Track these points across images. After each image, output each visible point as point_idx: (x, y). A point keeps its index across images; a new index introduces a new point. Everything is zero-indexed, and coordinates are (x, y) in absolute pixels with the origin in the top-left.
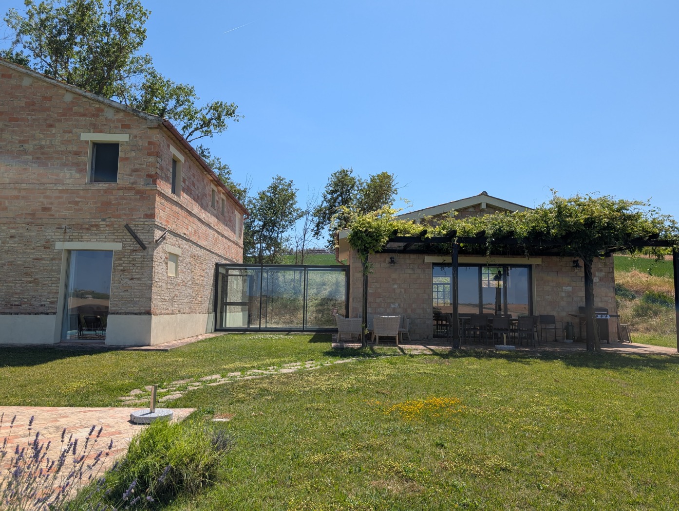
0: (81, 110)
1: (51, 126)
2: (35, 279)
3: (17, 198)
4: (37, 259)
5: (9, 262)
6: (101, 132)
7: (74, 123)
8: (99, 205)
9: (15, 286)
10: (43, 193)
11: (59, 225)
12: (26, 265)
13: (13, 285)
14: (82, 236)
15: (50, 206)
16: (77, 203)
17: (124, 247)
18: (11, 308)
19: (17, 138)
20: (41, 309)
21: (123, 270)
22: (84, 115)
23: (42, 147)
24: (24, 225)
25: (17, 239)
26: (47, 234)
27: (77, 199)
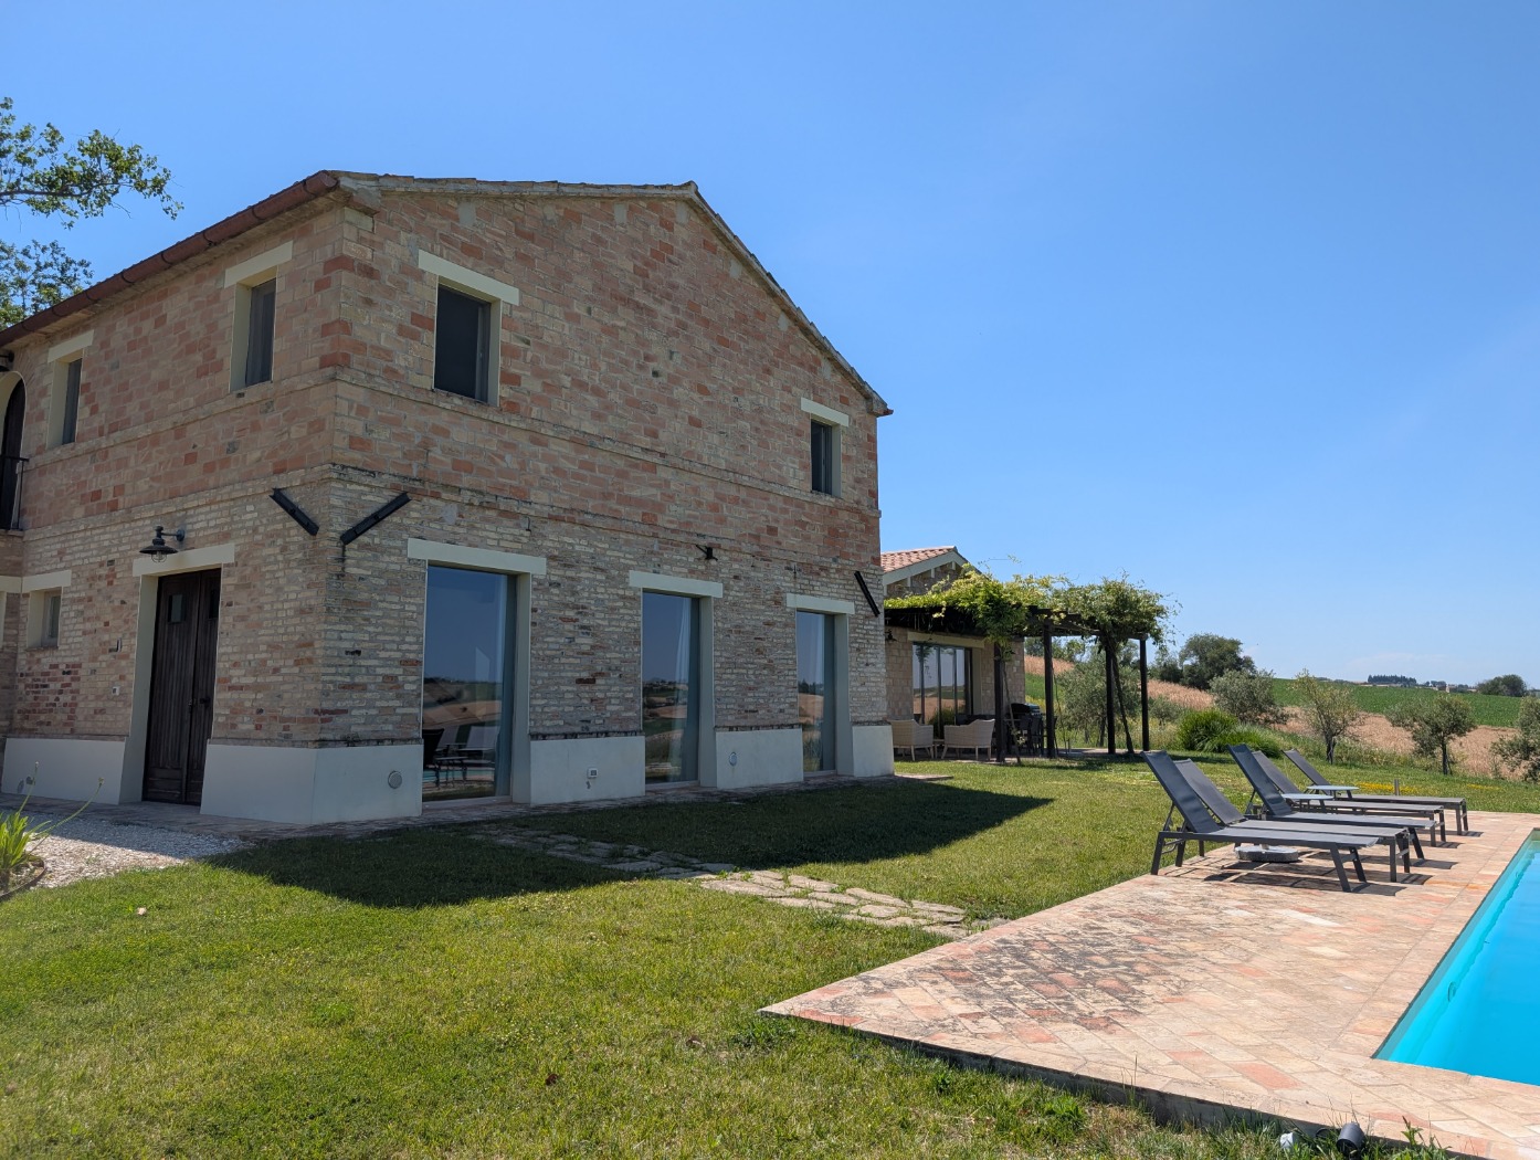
0: (799, 354)
1: (768, 371)
2: (770, 661)
3: (736, 500)
4: (768, 624)
5: (736, 626)
6: (821, 402)
7: (793, 375)
8: (826, 533)
9: (747, 674)
10: (766, 499)
11: (789, 562)
12: (757, 634)
13: (744, 671)
14: (813, 586)
15: (776, 525)
16: (803, 525)
17: (856, 610)
18: (746, 718)
19: (731, 381)
20: (781, 718)
21: (858, 650)
22: (801, 364)
23: (760, 410)
24: (748, 557)
25: (742, 584)
26: (775, 577)
27: (804, 519)
